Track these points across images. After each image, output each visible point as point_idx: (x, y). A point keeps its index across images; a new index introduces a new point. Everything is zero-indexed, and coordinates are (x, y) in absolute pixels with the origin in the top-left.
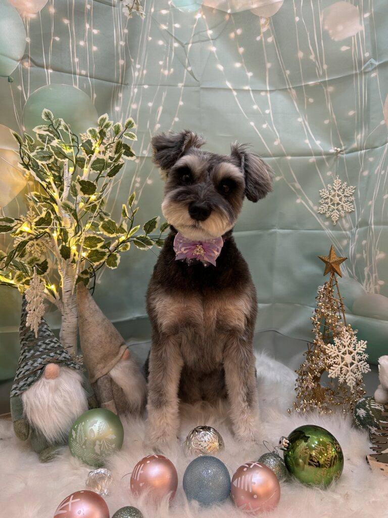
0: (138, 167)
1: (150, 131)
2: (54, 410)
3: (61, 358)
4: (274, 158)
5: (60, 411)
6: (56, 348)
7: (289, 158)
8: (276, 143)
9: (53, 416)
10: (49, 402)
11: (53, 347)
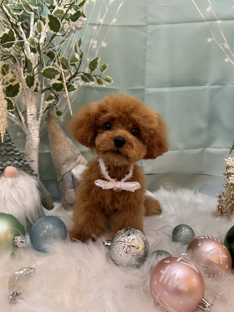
0: (96, 33)
1: (106, 4)
2: (9, 202)
3: (20, 164)
4: (206, 22)
5: (14, 203)
6: (16, 155)
7: (219, 22)
8: (208, 10)
9: (8, 207)
10: (5, 194)
11: (13, 154)
